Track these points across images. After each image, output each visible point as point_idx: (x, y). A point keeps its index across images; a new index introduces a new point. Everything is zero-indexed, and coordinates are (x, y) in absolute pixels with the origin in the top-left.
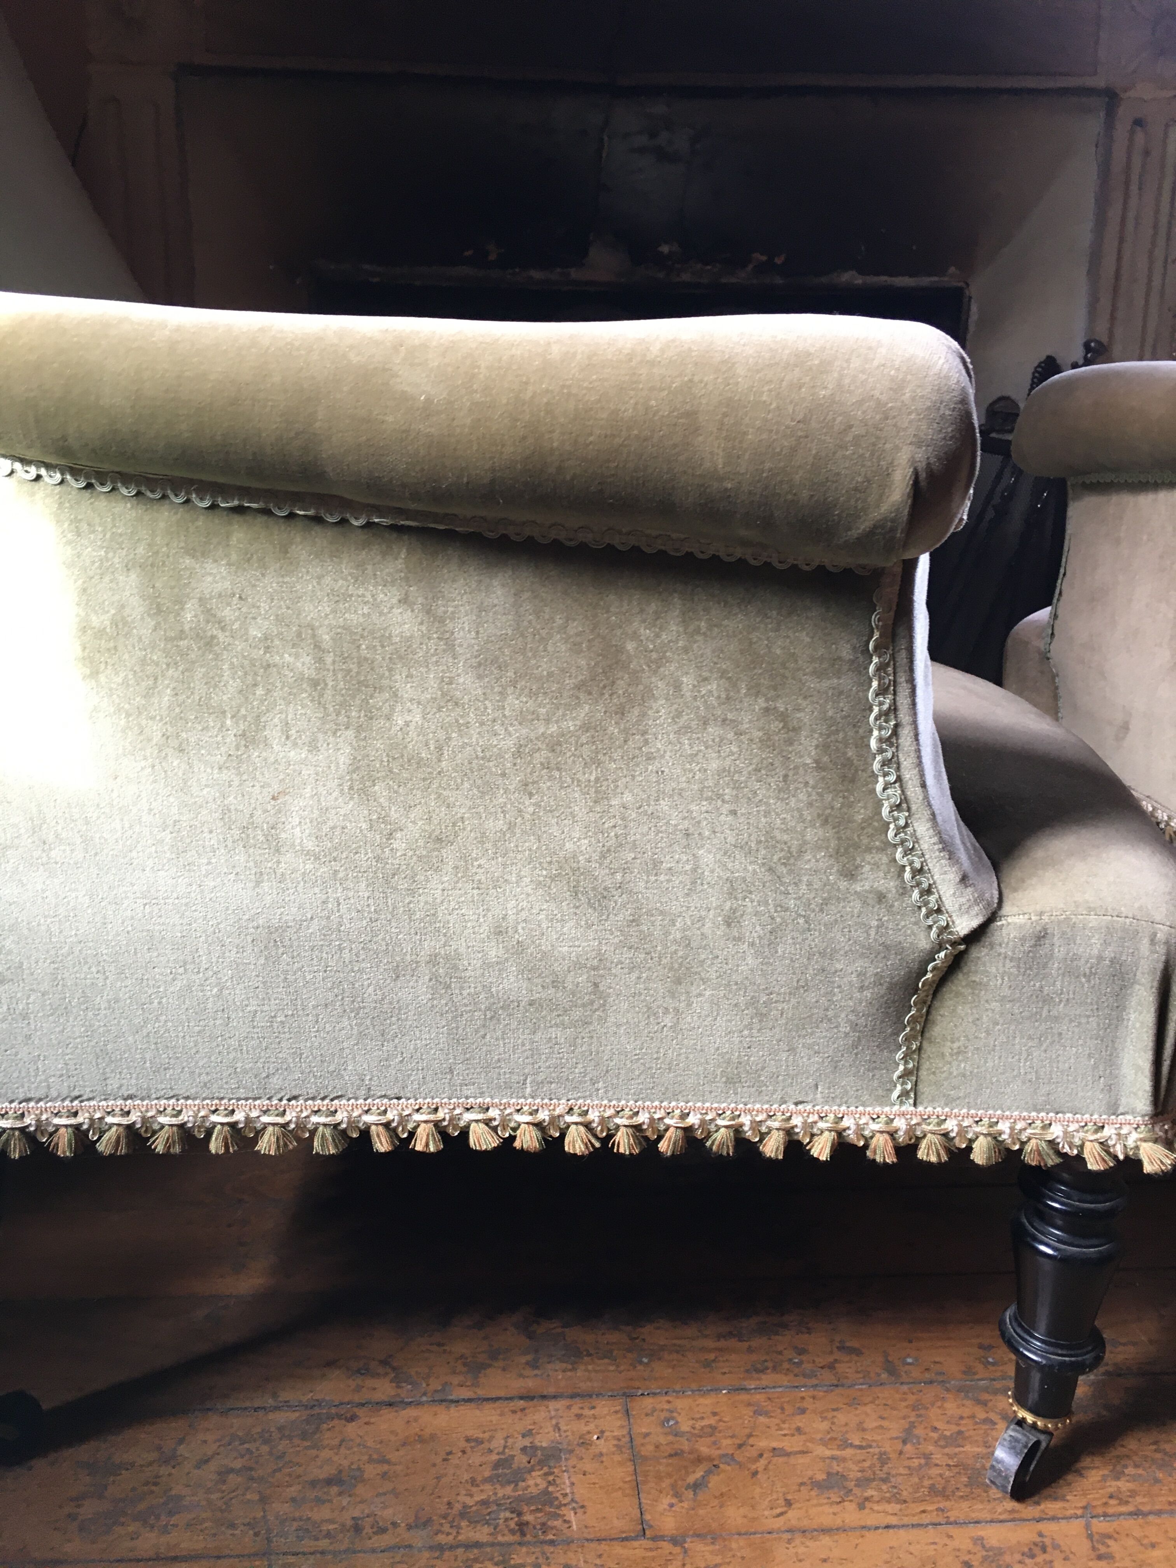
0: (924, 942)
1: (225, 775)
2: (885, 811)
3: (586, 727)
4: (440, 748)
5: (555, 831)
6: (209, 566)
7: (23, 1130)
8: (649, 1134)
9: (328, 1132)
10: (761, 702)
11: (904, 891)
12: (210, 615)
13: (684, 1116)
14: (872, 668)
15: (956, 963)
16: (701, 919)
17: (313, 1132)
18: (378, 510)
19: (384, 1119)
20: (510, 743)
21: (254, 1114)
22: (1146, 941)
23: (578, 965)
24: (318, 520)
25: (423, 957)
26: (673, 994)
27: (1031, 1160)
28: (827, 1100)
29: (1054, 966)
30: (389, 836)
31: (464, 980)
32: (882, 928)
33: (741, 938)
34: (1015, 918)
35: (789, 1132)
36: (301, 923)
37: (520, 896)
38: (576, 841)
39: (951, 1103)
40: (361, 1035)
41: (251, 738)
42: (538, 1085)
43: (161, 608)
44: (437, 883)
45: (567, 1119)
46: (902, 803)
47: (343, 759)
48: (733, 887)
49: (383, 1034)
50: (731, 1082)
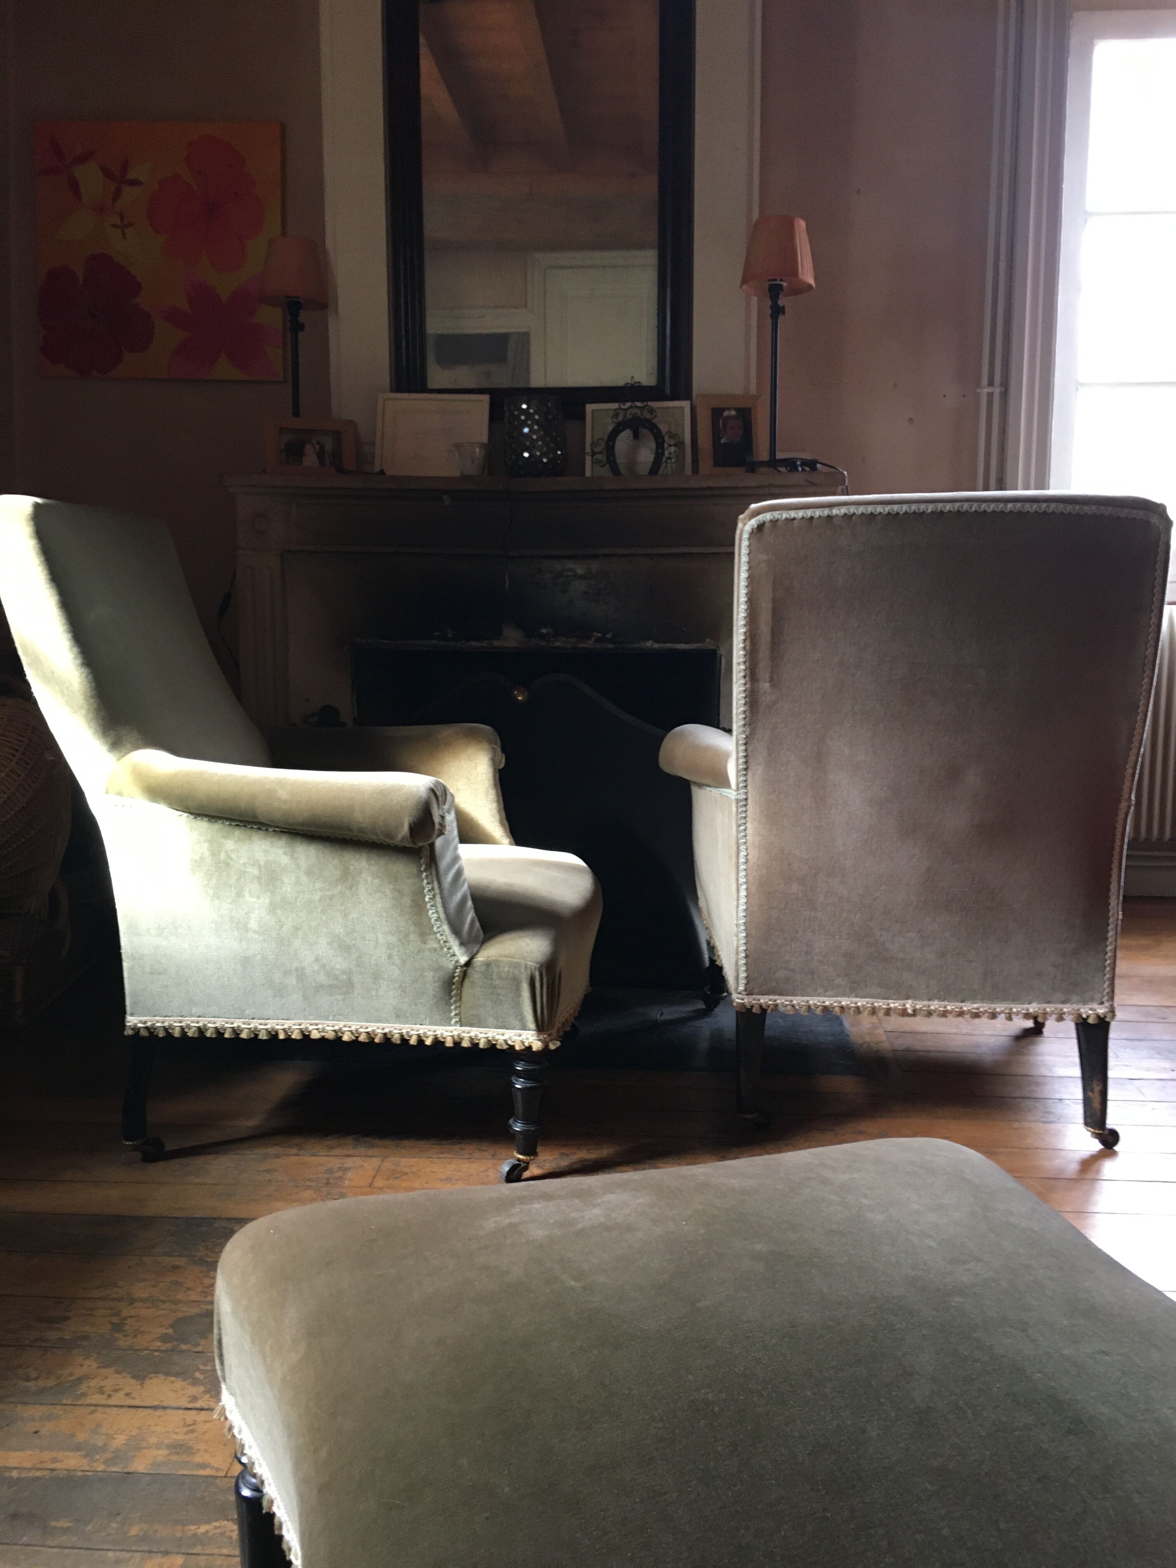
0: (451, 966)
1: (231, 906)
2: (433, 921)
3: (340, 893)
4: (296, 898)
5: (332, 926)
6: (228, 841)
7: (164, 1027)
8: (372, 1035)
9: (264, 1031)
10: (392, 886)
11: (442, 948)
12: (228, 856)
13: (383, 1029)
14: (424, 876)
15: (464, 975)
16: (380, 957)
17: (259, 1032)
18: (277, 827)
19: (283, 1027)
20: (318, 897)
21: (240, 1024)
22: (523, 968)
23: (343, 972)
24: (259, 829)
25: (293, 968)
26: (374, 983)
27: (498, 1047)
28: (431, 1024)
29: (494, 976)
30: (282, 927)
31: (307, 976)
32: (436, 961)
33: (393, 964)
34: (480, 958)
35: (419, 1036)
36: (254, 955)
37: (323, 948)
38: (339, 929)
39: (471, 1025)
40: (275, 996)
41: (239, 895)
42: (334, 1016)
43: (214, 854)
44: (297, 943)
45: (344, 1029)
46: (438, 920)
47: (267, 902)
48: (389, 946)
49: (282, 996)
50: (397, 1016)
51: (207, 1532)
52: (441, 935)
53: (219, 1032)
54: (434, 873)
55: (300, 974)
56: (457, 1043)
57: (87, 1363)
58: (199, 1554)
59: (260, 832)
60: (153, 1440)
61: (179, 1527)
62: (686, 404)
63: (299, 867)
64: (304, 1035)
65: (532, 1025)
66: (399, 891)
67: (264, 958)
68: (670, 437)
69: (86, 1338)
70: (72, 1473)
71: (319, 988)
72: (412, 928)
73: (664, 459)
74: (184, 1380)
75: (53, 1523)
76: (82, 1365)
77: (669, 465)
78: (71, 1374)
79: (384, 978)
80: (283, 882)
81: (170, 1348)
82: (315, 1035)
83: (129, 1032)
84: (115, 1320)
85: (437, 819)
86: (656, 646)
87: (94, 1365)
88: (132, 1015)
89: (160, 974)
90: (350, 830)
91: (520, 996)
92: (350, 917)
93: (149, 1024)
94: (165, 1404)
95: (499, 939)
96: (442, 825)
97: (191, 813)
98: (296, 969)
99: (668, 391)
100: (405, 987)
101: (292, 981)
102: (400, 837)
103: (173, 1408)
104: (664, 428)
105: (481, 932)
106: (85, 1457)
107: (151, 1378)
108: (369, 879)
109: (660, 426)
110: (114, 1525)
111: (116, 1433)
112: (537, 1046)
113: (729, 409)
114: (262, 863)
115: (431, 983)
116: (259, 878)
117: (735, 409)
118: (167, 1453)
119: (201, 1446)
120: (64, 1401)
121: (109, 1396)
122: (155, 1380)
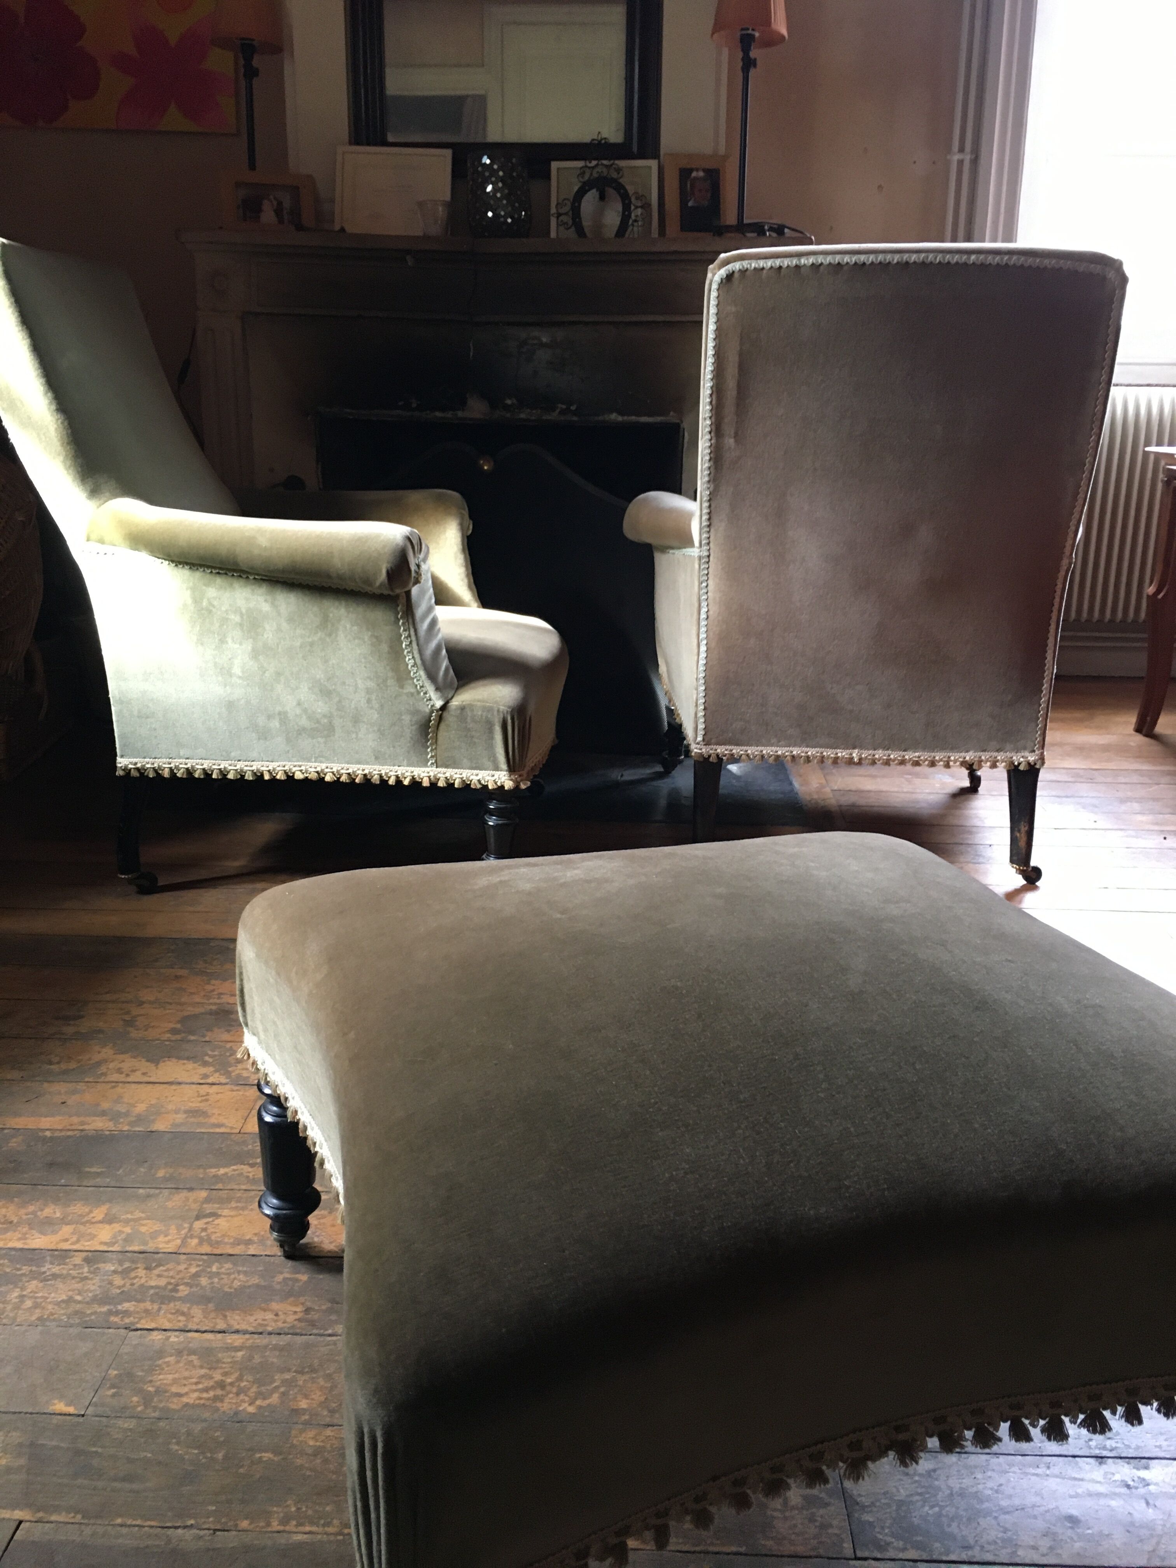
0: (427, 710)
1: (216, 652)
2: (409, 667)
3: (320, 639)
4: (278, 645)
5: (313, 672)
6: (210, 589)
7: (153, 768)
8: (353, 776)
9: (250, 773)
10: (370, 633)
11: (419, 693)
12: (210, 604)
13: (363, 770)
14: (400, 623)
15: (440, 719)
16: (360, 701)
17: (245, 773)
18: (258, 575)
19: (268, 769)
20: (298, 644)
21: (227, 766)
22: (496, 712)
23: (325, 716)
24: (240, 576)
25: (276, 712)
26: (354, 726)
27: (473, 787)
28: (408, 766)
29: (469, 719)
30: (265, 672)
31: (290, 720)
32: (413, 705)
33: (372, 708)
34: (455, 703)
35: (397, 777)
36: (238, 700)
37: (304, 692)
38: (320, 675)
39: (447, 767)
40: (259, 739)
41: (222, 641)
42: (316, 758)
43: (197, 601)
44: (279, 688)
45: (326, 770)
46: (415, 665)
47: (250, 648)
48: (368, 691)
49: (266, 739)
50: (377, 758)
51: (226, 1174)
52: (418, 680)
53: (207, 774)
54: (410, 621)
55: (283, 717)
56: (433, 785)
57: (104, 1050)
58: (221, 1190)
59: (241, 579)
60: (170, 1107)
61: (201, 1170)
62: (653, 164)
63: (279, 614)
64: (288, 776)
65: (504, 766)
66: (377, 637)
67: (248, 702)
68: (637, 198)
69: (100, 1031)
70: (100, 1132)
71: (301, 731)
72: (390, 674)
73: (631, 221)
74: (195, 1063)
75: (86, 1169)
76: (99, 1052)
77: (636, 228)
78: (90, 1059)
79: (364, 722)
80: (264, 628)
81: (179, 1039)
82: (299, 776)
83: (119, 773)
84: (127, 1018)
85: (413, 568)
86: (620, 418)
87: (111, 1052)
88: (122, 756)
89: (147, 717)
90: (329, 576)
91: (492, 738)
92: (331, 663)
93: (139, 765)
94: (180, 1080)
95: (473, 685)
96: (418, 573)
97: (173, 561)
98: (280, 713)
99: (635, 149)
100: (384, 730)
101: (275, 724)
102: (378, 584)
103: (187, 1084)
104: (630, 188)
105: (456, 680)
106: (110, 1120)
107: (164, 1061)
108: (348, 626)
109: (627, 186)
110: (142, 1170)
111: (136, 1102)
112: (509, 785)
114: (244, 611)
115: (408, 726)
116: (241, 625)
118: (185, 1116)
119: (216, 1111)
120: (86, 1080)
121: (127, 1075)
122: (168, 1063)
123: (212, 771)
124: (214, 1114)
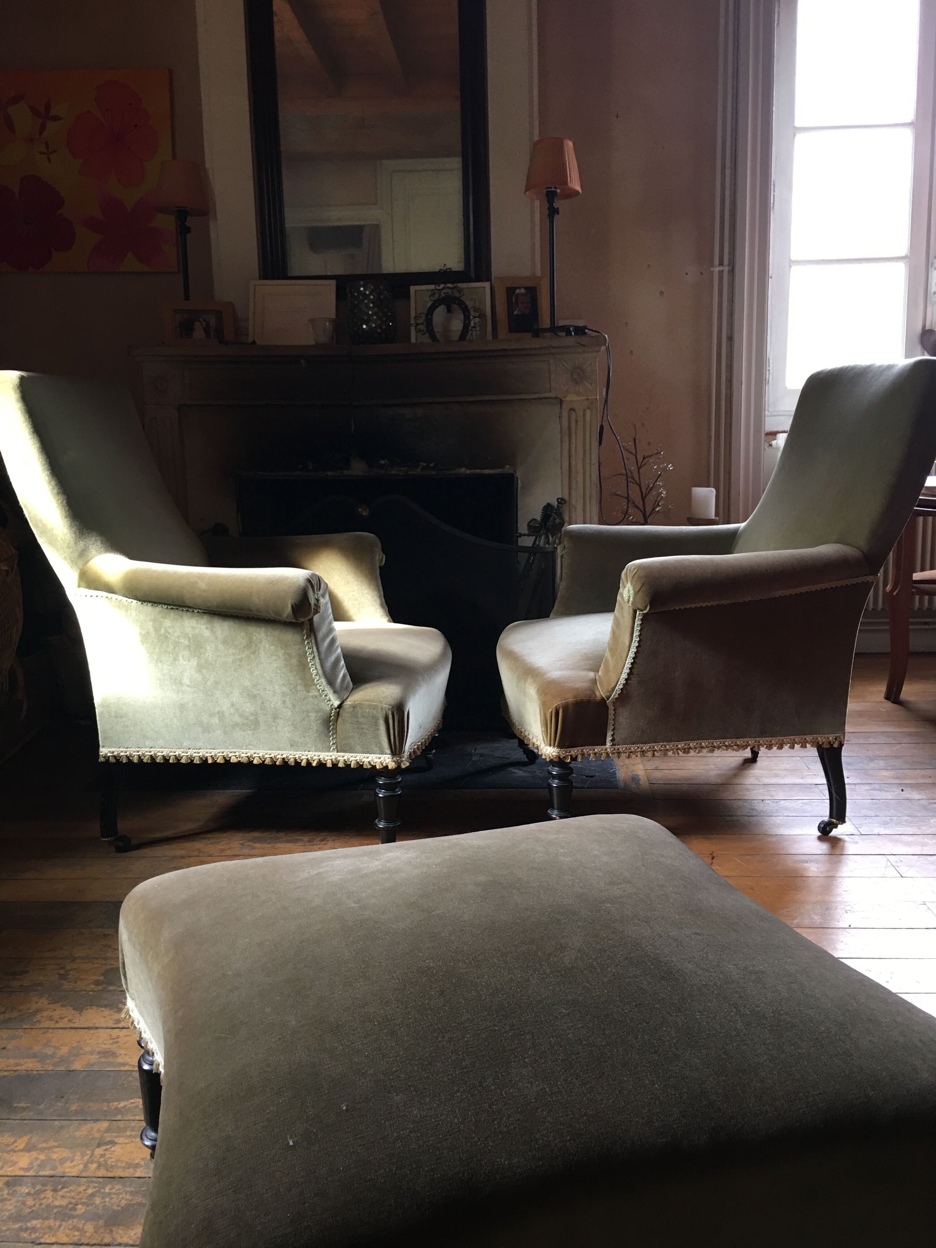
0: (328, 709)
1: (171, 667)
2: (313, 676)
3: (247, 656)
4: (216, 661)
5: (242, 681)
6: (166, 620)
7: (126, 755)
8: (274, 760)
9: (198, 758)
10: (283, 651)
11: (321, 695)
12: (166, 631)
13: (282, 755)
14: (306, 643)
15: (338, 714)
16: (277, 702)
17: (194, 758)
18: (200, 609)
19: (211, 755)
20: (231, 660)
21: (180, 753)
22: (380, 709)
23: (252, 714)
24: (188, 611)
25: (216, 712)
26: (274, 722)
27: (365, 766)
28: (316, 751)
29: (359, 715)
30: (206, 682)
31: (226, 718)
32: (317, 704)
33: (287, 707)
34: (348, 703)
35: (308, 759)
36: (188, 703)
37: (236, 696)
38: (247, 683)
39: (345, 751)
40: (204, 732)
41: (175, 659)
42: (246, 745)
43: (157, 630)
44: (218, 693)
45: (254, 755)
46: (317, 674)
47: (195, 664)
48: (284, 694)
49: (209, 732)
50: (292, 746)
51: (125, 1106)
52: (320, 686)
53: (166, 759)
54: (313, 641)
55: (221, 715)
56: (335, 765)
57: (41, 1001)
59: (188, 613)
60: (88, 1049)
61: (106, 1104)
62: (487, 285)
63: (217, 638)
64: (226, 760)
65: (389, 751)
66: (288, 654)
67: (195, 705)
68: (475, 311)
69: (40, 984)
70: (30, 1072)
71: (235, 725)
72: (299, 682)
73: (470, 328)
74: (111, 1009)
75: (16, 1105)
76: (37, 1003)
77: (474, 333)
78: (29, 1009)
79: (281, 718)
80: (206, 649)
81: (101, 989)
82: (234, 760)
83: (101, 759)
84: (62, 972)
85: (313, 602)
86: (468, 472)
87: (46, 1002)
88: (103, 747)
89: (122, 717)
90: (251, 610)
91: (378, 729)
92: (255, 674)
93: (115, 753)
94: (98, 1025)
95: (363, 687)
96: (317, 606)
97: (139, 601)
98: (218, 712)
99: (473, 275)
100: (296, 724)
101: (215, 720)
102: (285, 615)
103: (103, 1028)
104: (470, 304)
105: (351, 683)
106: (39, 1062)
108: (267, 646)
109: (468, 303)
110: (59, 1104)
111: (61, 1045)
112: (392, 765)
113: (520, 288)
114: (191, 636)
115: (314, 722)
116: (189, 647)
117: (525, 288)
118: (97, 1057)
119: (122, 1052)
120: (24, 1027)
121: (57, 1022)
122: (89, 1010)
123: (170, 757)
124: (121, 1054)
